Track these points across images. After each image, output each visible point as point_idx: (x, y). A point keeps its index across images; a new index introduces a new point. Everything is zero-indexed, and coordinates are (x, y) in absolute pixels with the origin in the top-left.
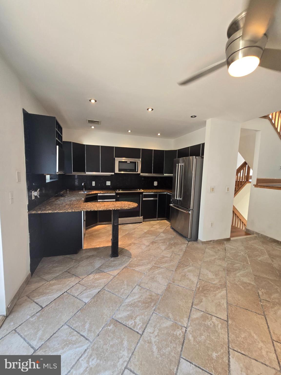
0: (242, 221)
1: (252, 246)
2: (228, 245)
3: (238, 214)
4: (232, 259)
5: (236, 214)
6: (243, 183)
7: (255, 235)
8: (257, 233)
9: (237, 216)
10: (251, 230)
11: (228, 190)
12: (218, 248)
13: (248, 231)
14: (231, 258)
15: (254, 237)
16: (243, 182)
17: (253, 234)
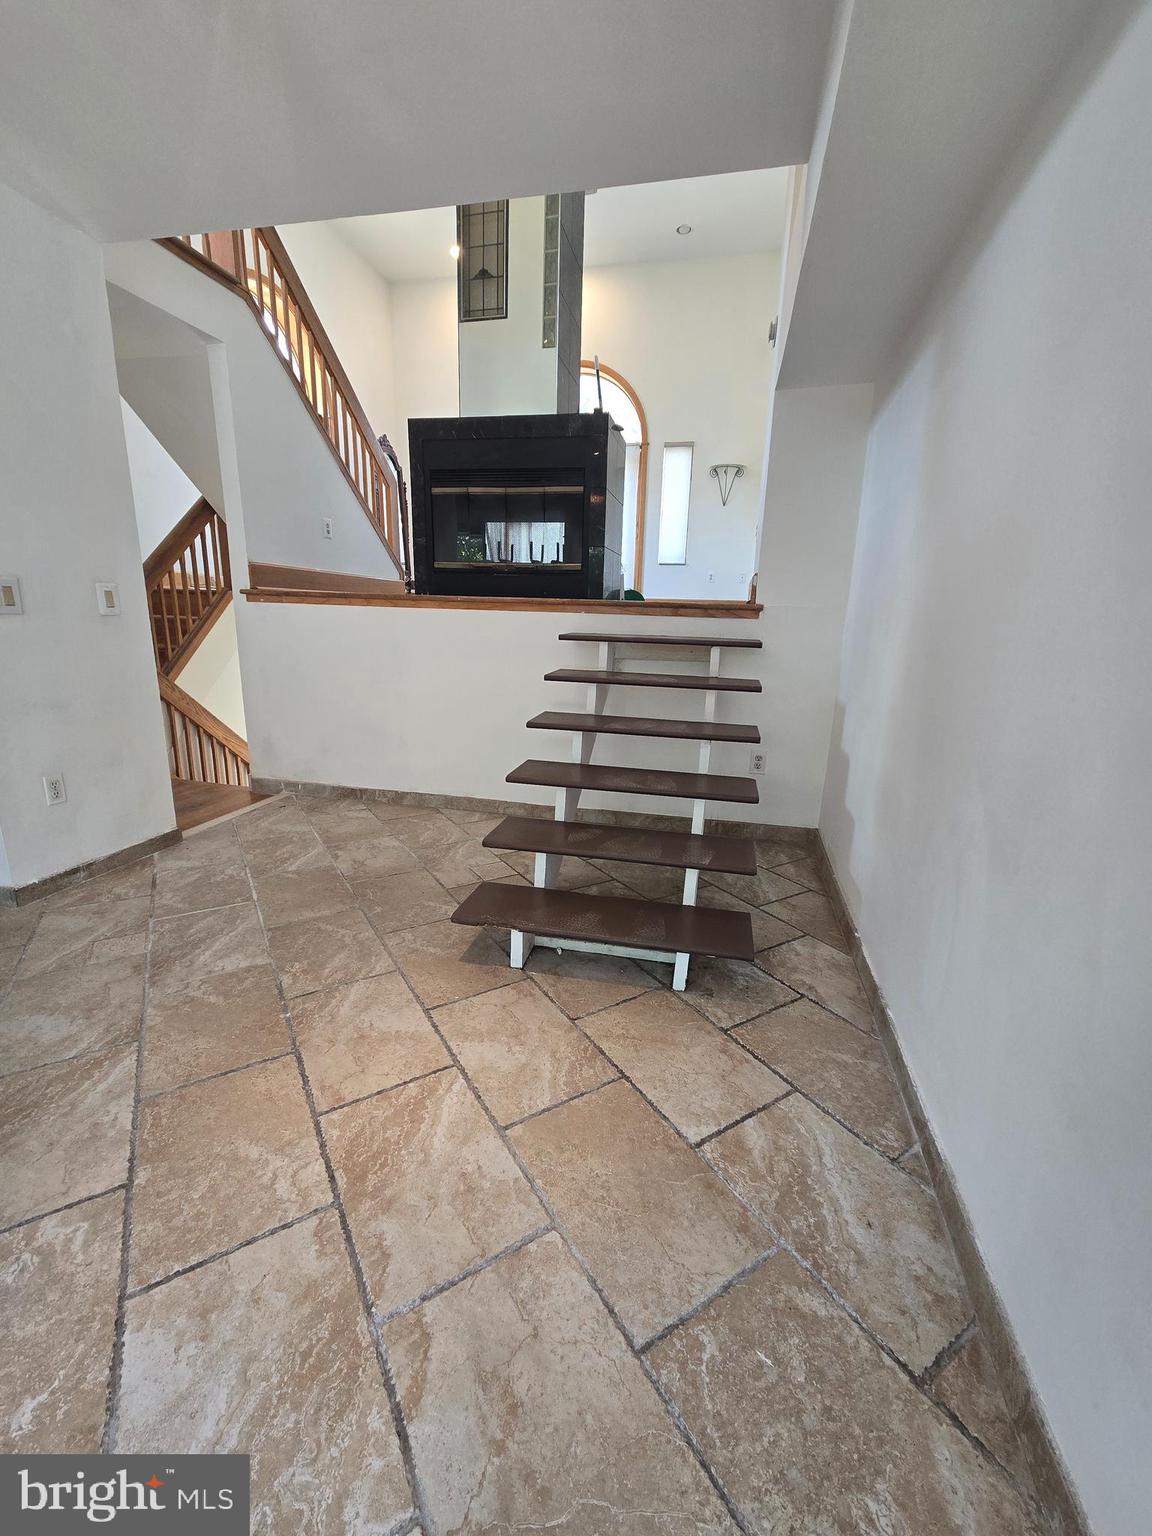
0: (242, 760)
1: (271, 832)
2: (166, 865)
3: (219, 734)
4: (180, 911)
5: (210, 737)
6: (213, 599)
7: (285, 793)
8: (290, 785)
9: (219, 742)
10: (268, 780)
11: (110, 604)
12: (117, 890)
13: (261, 786)
14: (180, 906)
15: (280, 800)
16: (214, 593)
17: (278, 792)
